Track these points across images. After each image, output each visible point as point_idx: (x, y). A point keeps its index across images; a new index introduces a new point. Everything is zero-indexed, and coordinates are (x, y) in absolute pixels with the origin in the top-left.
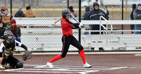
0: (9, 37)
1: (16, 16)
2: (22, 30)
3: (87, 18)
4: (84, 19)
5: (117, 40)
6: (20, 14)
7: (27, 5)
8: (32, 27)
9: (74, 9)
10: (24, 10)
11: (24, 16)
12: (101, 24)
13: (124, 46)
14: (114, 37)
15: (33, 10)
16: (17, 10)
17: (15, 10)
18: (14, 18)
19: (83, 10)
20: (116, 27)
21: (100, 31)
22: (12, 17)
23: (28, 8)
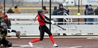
0: (4, 27)
1: (7, 13)
2: (12, 22)
3: (55, 14)
4: (53, 15)
5: (75, 28)
6: (10, 12)
7: (15, 5)
9: (46, 8)
10: (13, 9)
11: (13, 13)
12: (64, 18)
13: (79, 32)
14: (73, 27)
15: (19, 8)
16: (8, 8)
17: (7, 9)
18: (6, 14)
19: (53, 8)
20: (74, 20)
21: (64, 22)
22: (5, 13)
23: (16, 7)
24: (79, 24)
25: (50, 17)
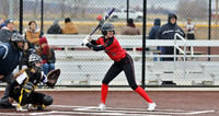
2: (58, 54)
5: (200, 70)
8: (73, 49)
10: (62, 24)
12: (176, 46)
13: (210, 79)
14: (195, 66)
17: (48, 23)
18: (45, 35)
20: (199, 50)
21: (175, 56)
22: (42, 33)
24: (209, 59)
25: (144, 42)
